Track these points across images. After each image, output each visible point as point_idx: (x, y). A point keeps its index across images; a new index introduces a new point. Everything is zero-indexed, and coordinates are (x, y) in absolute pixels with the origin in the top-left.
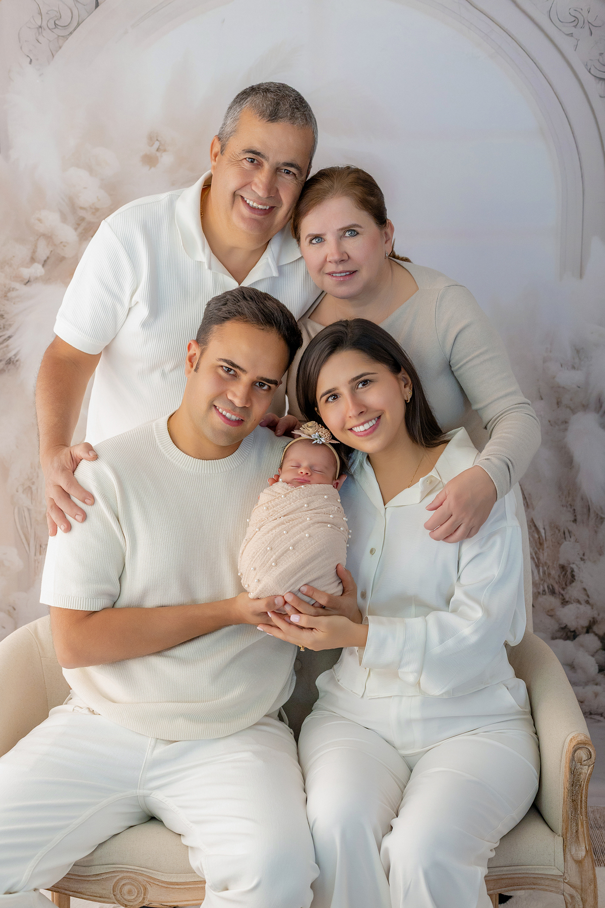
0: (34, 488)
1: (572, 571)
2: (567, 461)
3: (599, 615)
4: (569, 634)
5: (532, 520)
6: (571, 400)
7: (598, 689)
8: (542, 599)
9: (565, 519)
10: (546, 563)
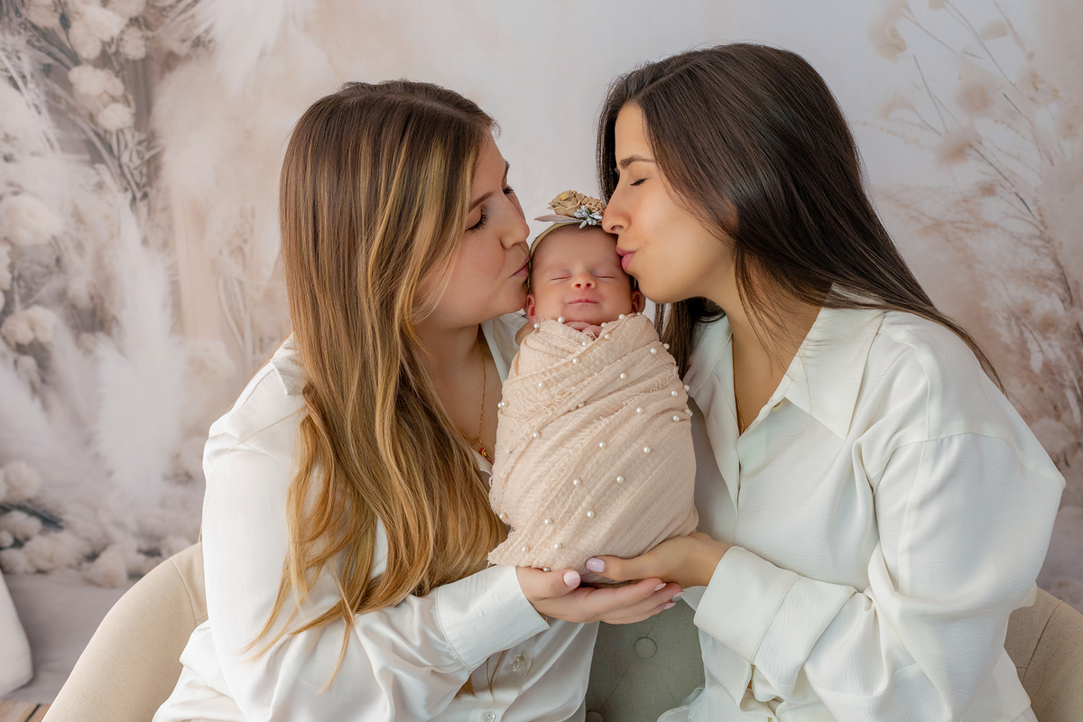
0: (247, 249)
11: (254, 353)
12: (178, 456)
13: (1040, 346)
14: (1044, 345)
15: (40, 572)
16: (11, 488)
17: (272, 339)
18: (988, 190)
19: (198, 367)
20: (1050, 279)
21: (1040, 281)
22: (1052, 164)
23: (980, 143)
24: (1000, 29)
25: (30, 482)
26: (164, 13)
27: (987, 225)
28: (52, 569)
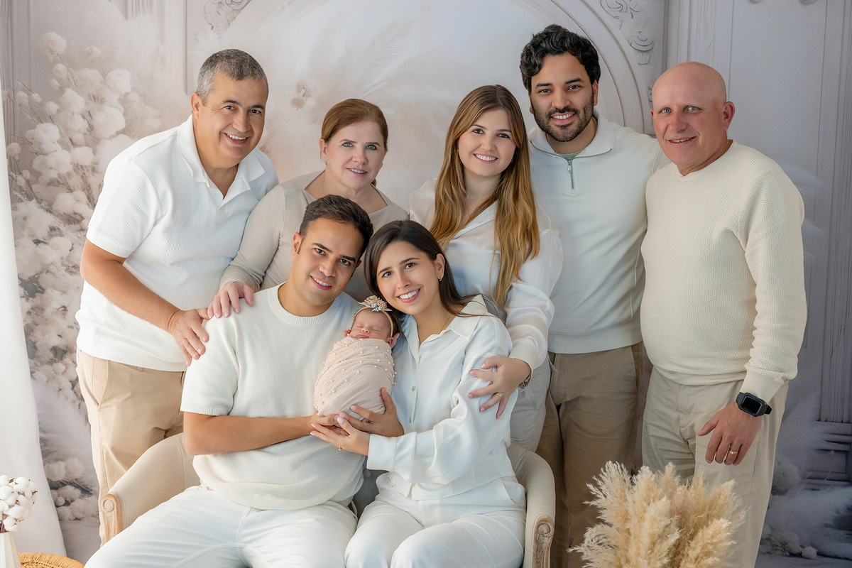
15: (77, 519)
16: (68, 472)
25: (78, 470)
28: (83, 518)
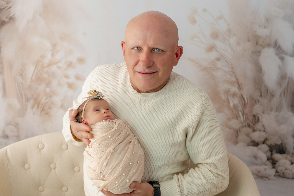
0: (24, 74)
1: (258, 117)
2: (259, 70)
3: (269, 136)
4: (255, 144)
5: (242, 95)
6: (263, 42)
7: (266, 167)
8: (244, 129)
9: (256, 95)
10: (247, 114)
11: (25, 102)
12: (4, 131)
13: (232, 100)
14: (233, 100)
17: (30, 99)
18: (218, 59)
19: (10, 106)
20: (234, 82)
21: (232, 83)
22: (234, 52)
23: (216, 47)
24: (221, 18)
26: (2, 10)
27: (218, 69)
